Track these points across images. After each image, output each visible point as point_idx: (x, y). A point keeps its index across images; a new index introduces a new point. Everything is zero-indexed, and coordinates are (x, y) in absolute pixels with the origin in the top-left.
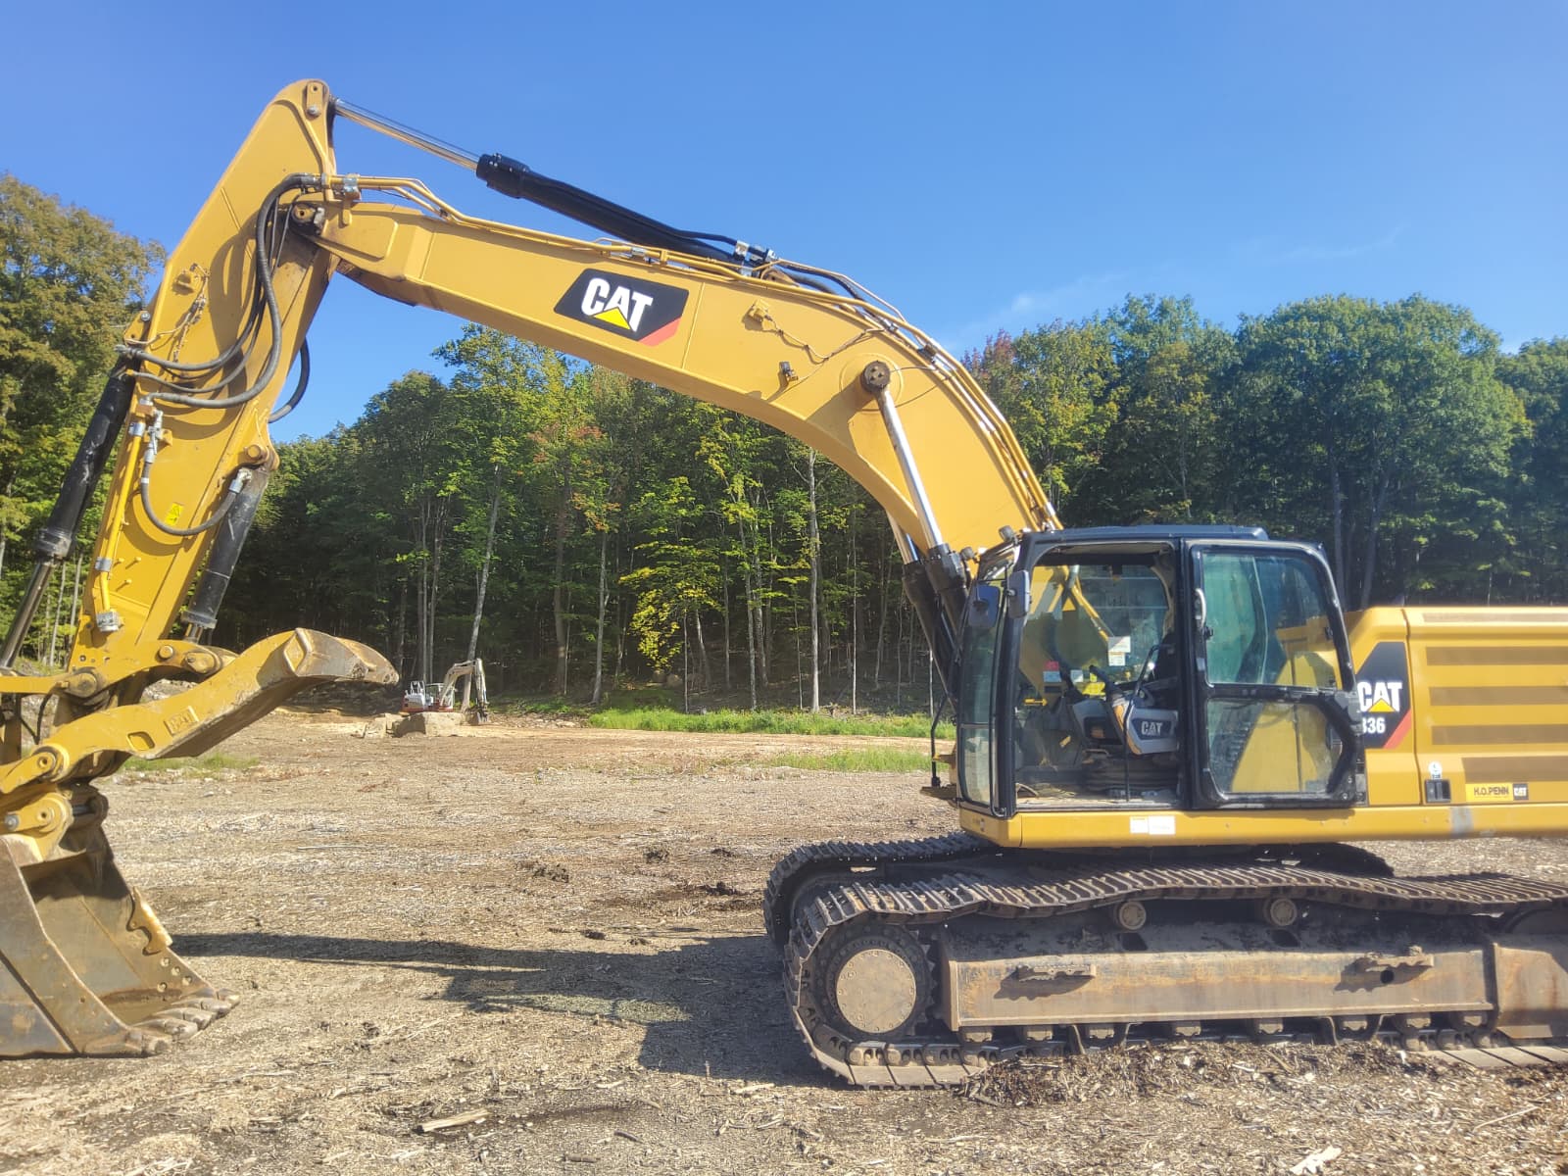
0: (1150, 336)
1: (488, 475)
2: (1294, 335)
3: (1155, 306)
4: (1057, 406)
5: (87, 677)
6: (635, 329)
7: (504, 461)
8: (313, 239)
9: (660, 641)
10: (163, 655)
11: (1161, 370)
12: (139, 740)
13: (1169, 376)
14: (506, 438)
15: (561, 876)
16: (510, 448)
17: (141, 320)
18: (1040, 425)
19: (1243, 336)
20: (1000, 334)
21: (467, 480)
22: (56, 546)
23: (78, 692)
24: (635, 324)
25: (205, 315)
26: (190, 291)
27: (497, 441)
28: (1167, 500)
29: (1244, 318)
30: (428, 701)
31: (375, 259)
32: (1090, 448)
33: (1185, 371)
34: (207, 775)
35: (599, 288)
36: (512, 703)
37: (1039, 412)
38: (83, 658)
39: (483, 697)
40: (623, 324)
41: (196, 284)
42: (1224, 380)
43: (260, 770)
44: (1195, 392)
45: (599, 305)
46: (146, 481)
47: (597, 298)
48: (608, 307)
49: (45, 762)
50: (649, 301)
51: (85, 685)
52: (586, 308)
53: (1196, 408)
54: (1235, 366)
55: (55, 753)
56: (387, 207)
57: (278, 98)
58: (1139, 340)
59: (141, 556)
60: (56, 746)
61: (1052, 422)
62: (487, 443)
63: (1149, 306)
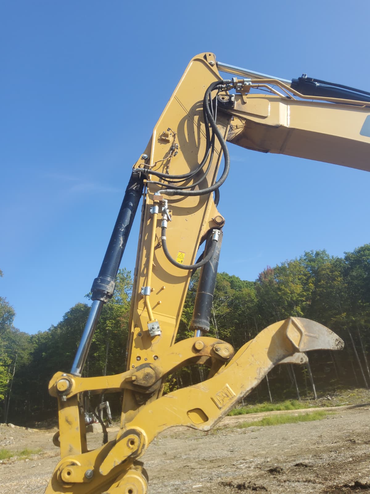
0: (316, 262)
1: (105, 334)
2: (364, 255)
3: (314, 253)
4: (293, 286)
7: (110, 328)
8: (229, 111)
9: (170, 386)
11: (324, 272)
13: (327, 274)
14: (111, 320)
16: (112, 324)
17: (143, 158)
18: (288, 293)
19: (347, 258)
20: (267, 266)
21: (98, 337)
25: (179, 151)
26: (168, 141)
27: (108, 322)
28: (337, 314)
29: (345, 253)
31: (264, 117)
32: (307, 300)
33: (332, 272)
37: (288, 289)
38: (139, 358)
39: (110, 416)
41: (171, 138)
42: (346, 273)
44: (337, 278)
46: (164, 238)
49: (132, 443)
51: (147, 376)
53: (339, 282)
54: (348, 268)
58: (313, 264)
59: (166, 285)
61: (292, 292)
62: (105, 323)
63: (312, 254)
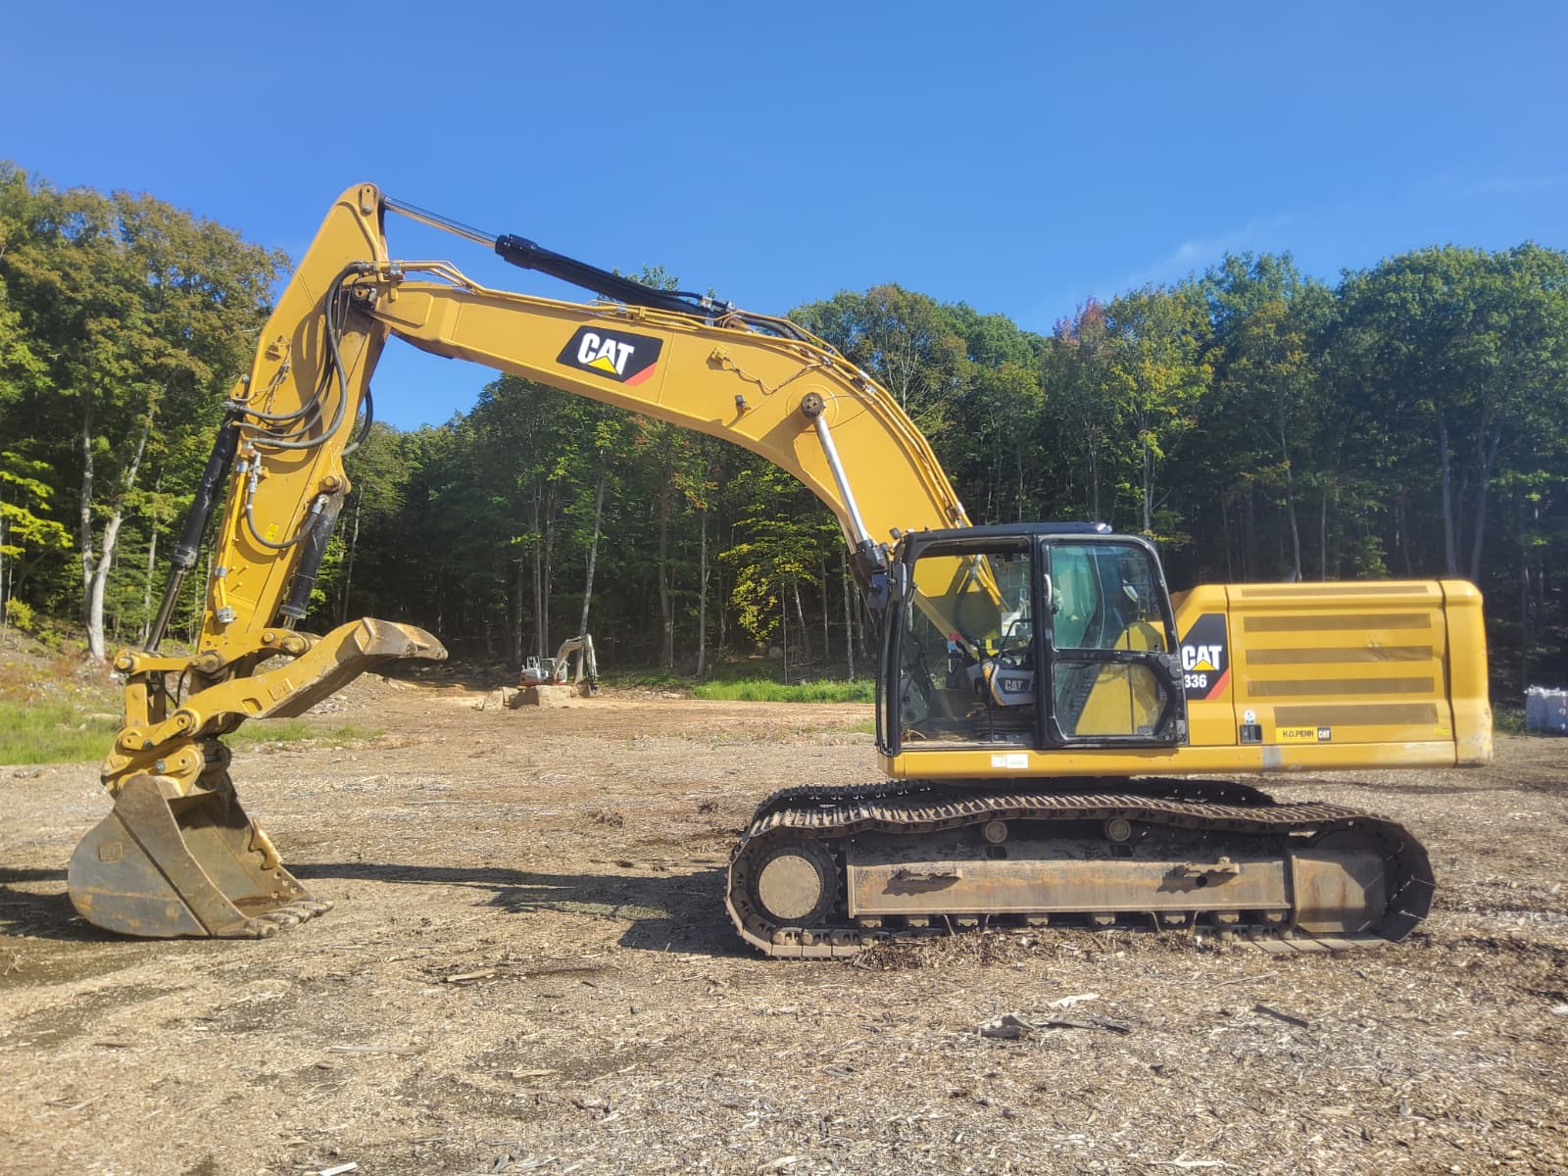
0: (1248, 295)
1: (594, 458)
2: (1396, 289)
3: (1254, 263)
4: (1149, 369)
5: (211, 657)
6: (620, 372)
7: (608, 444)
8: (369, 312)
9: (759, 615)
10: (267, 639)
11: (1256, 331)
12: (251, 704)
13: (1266, 336)
14: (610, 422)
15: (618, 822)
16: (613, 432)
17: (243, 381)
18: (1132, 389)
19: (1343, 291)
20: (1089, 300)
21: (575, 464)
22: (186, 558)
23: (205, 669)
24: (620, 369)
25: (289, 376)
26: (278, 357)
27: (601, 426)
28: (1265, 462)
29: (1346, 273)
30: (543, 675)
31: (416, 326)
32: (1182, 414)
33: (1281, 329)
34: (337, 744)
35: (591, 341)
36: (622, 676)
37: (1130, 378)
38: (209, 643)
39: (594, 671)
40: (612, 370)
41: (282, 352)
42: (1323, 339)
43: (384, 740)
44: (1292, 352)
45: (592, 355)
46: (250, 507)
47: (591, 349)
48: (599, 355)
49: (183, 721)
50: (631, 349)
51: (210, 663)
52: (582, 358)
53: (1295, 368)
54: (1334, 323)
55: (190, 715)
56: (425, 285)
57: (340, 200)
58: (1236, 300)
59: (248, 565)
60: (191, 710)
61: (1144, 386)
62: (593, 428)
63: (1248, 264)
